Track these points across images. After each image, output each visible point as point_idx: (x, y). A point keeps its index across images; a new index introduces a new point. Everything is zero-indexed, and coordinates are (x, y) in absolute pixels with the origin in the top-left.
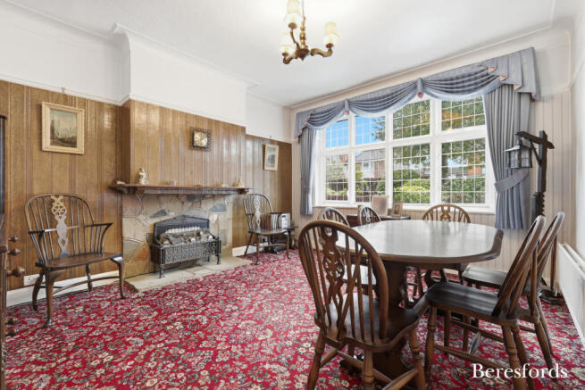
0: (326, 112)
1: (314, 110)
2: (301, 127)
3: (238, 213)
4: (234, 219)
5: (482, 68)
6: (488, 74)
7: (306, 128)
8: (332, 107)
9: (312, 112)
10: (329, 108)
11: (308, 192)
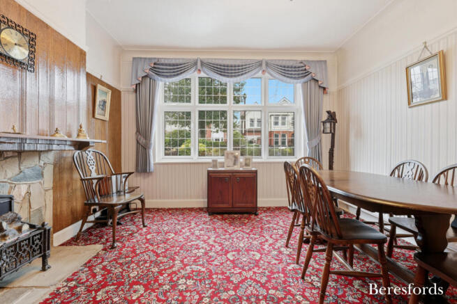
0: (174, 65)
1: (158, 59)
2: (141, 74)
3: (61, 179)
4: (55, 188)
5: (302, 65)
6: (305, 70)
7: (146, 76)
8: (181, 62)
9: (156, 61)
10: (178, 62)
11: (149, 148)
